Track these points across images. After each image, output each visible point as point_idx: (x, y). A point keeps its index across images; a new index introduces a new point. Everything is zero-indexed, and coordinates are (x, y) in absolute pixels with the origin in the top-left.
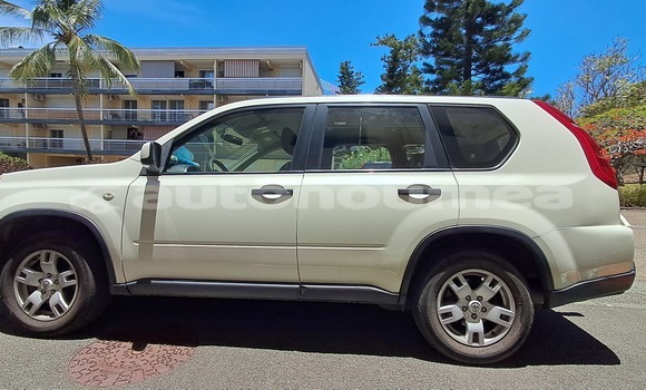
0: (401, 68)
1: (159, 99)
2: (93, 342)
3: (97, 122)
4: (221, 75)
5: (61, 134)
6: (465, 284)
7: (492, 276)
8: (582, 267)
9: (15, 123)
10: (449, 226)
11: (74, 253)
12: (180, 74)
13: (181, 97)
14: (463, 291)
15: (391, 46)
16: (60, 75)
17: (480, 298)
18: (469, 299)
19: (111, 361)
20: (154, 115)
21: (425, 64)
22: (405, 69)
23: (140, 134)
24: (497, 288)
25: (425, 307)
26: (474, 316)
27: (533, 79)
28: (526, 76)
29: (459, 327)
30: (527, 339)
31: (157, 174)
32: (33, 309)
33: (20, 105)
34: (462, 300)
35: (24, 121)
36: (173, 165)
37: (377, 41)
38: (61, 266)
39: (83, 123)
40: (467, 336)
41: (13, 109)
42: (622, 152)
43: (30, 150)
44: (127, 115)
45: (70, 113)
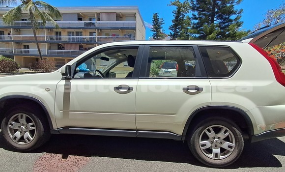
0: (181, 16)
1: (71, 31)
2: (44, 155)
3: (44, 42)
4: (99, 20)
5: (28, 47)
6: (213, 132)
7: (225, 128)
8: (267, 124)
9: (7, 42)
10: (206, 105)
11: (33, 115)
12: (80, 19)
13: (81, 30)
14: (211, 134)
15: (177, 6)
16: (26, 20)
17: (219, 138)
18: (214, 138)
19: (52, 164)
20: (69, 38)
21: (193, 15)
22: (183, 17)
23: (63, 47)
24: (227, 134)
25: (194, 142)
26: (216, 146)
27: (243, 22)
28: (240, 21)
29: (209, 151)
30: (240, 156)
31: (70, 79)
32: (17, 140)
33: (9, 34)
34: (211, 139)
35: (11, 41)
36: (77, 72)
37: (171, 4)
38: (28, 121)
39: (38, 42)
40: (212, 155)
41: (6, 35)
42: (282, 57)
43: (15, 55)
44: (57, 39)
45: (31, 37)
